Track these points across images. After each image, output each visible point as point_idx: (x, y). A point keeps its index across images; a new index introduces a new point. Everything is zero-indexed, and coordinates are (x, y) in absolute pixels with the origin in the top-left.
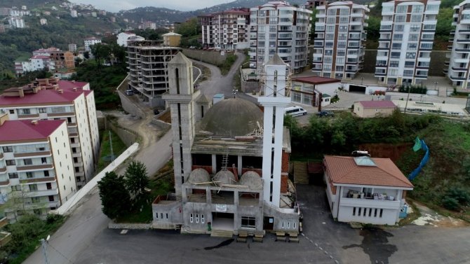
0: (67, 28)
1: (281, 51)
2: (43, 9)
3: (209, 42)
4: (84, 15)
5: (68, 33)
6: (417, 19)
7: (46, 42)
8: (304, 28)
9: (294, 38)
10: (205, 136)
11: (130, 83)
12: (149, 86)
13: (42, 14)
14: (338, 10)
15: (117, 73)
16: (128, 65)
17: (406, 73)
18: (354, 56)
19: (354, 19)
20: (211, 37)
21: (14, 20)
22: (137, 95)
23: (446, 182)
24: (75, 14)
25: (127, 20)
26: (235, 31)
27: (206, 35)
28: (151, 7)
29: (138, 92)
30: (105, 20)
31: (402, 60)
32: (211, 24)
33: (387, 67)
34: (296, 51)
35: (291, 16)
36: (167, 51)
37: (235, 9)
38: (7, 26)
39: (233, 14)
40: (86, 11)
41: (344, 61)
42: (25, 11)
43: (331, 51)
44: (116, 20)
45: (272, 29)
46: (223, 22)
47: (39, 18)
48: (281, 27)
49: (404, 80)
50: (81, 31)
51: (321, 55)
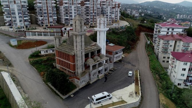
18: (56, 18)
33: (69, 20)
41: (52, 19)
45: (18, 6)
51: (42, 18)
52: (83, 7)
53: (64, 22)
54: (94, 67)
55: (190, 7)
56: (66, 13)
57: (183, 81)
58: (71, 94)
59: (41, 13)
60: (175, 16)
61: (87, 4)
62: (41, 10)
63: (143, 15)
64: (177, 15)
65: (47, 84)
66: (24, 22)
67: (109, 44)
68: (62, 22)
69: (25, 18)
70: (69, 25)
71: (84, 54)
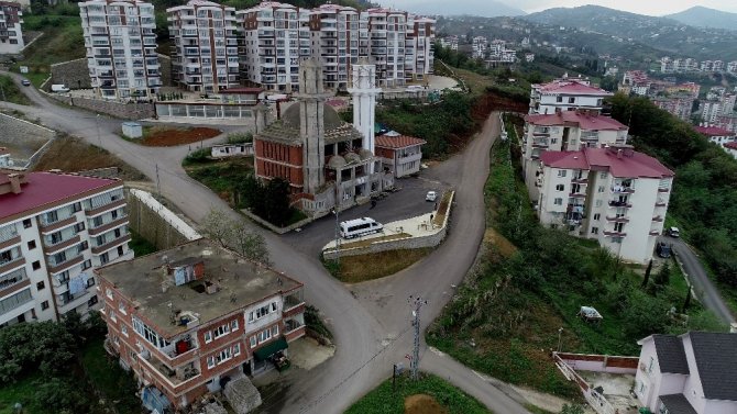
6: (293, 25)
18: (234, 65)
31: (288, 66)
41: (225, 71)
43: (209, 60)
45: (132, 33)
51: (197, 65)
52: (315, 33)
53: (259, 80)
54: (346, 174)
55: (713, 30)
56: (267, 51)
57: (561, 217)
58: (296, 226)
59: (193, 51)
60: (653, 64)
61: (329, 25)
62: (192, 41)
63: (530, 58)
64: (660, 58)
65: (241, 213)
66: (147, 76)
67: (387, 132)
68: (251, 79)
69: (149, 67)
70: (276, 88)
71: (322, 144)
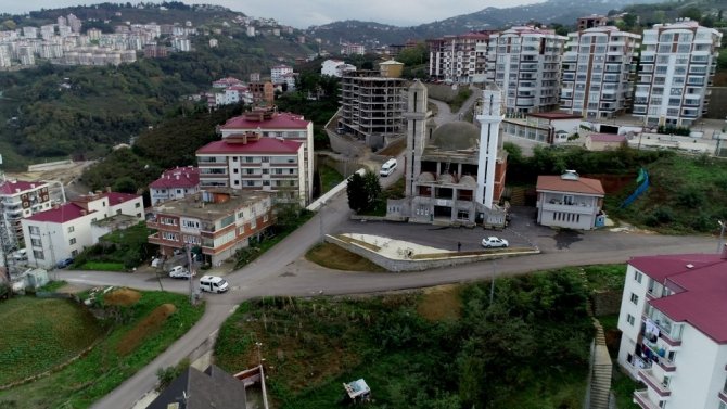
0: (241, 51)
1: (523, 85)
2: (213, 26)
3: (437, 73)
4: (264, 33)
5: (243, 58)
6: (685, 48)
7: (215, 70)
8: (555, 57)
9: (541, 70)
10: (433, 149)
11: (340, 120)
12: (366, 122)
13: (211, 33)
14: (594, 37)
15: (325, 108)
16: (341, 99)
17: (670, 112)
18: (611, 92)
19: (615, 49)
20: (441, 66)
21: (179, 41)
22: (349, 134)
23: (656, 206)
24: (252, 32)
25: (319, 40)
26: (472, 60)
27: (434, 65)
28: (354, 21)
29: (351, 131)
30: (290, 40)
31: (666, 97)
32: (442, 50)
33: (647, 104)
34: (543, 85)
35: (537, 45)
36: (390, 83)
37: (475, 32)
38: (169, 49)
39: (472, 38)
40: (266, 27)
41: (598, 98)
42: (191, 28)
43: (583, 86)
44: (306, 41)
45: (514, 59)
46: (457, 48)
47: (208, 39)
48: (525, 57)
49: (668, 121)
50: (259, 56)
51: (570, 90)
58: (366, 218)
